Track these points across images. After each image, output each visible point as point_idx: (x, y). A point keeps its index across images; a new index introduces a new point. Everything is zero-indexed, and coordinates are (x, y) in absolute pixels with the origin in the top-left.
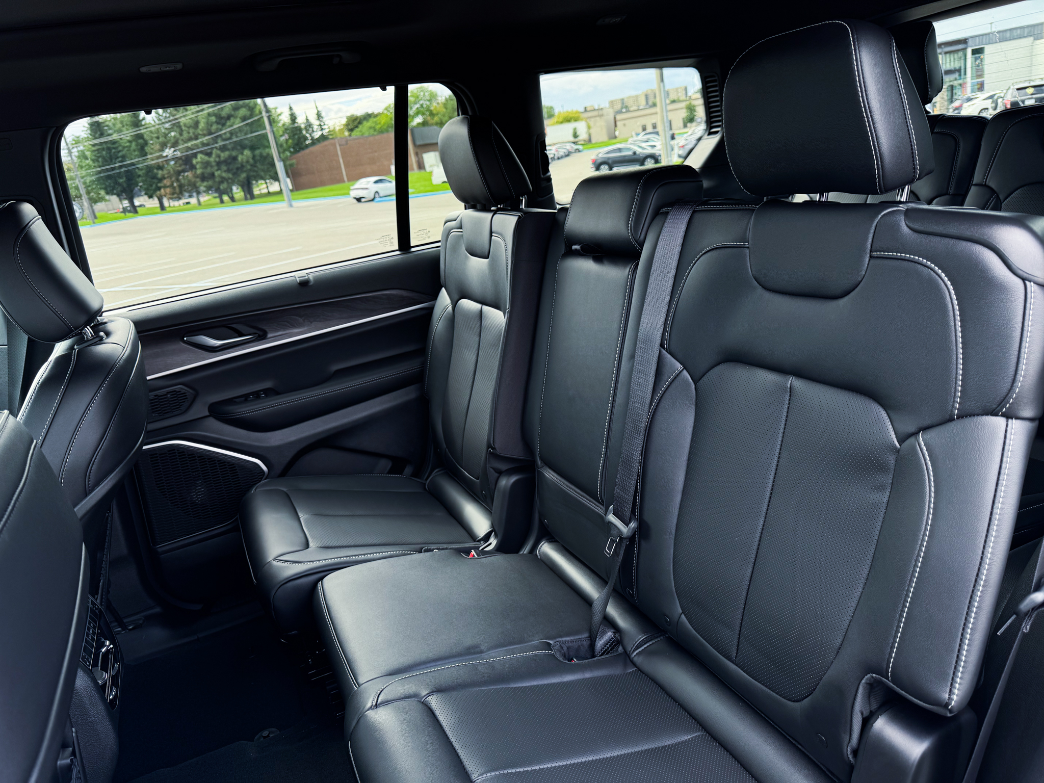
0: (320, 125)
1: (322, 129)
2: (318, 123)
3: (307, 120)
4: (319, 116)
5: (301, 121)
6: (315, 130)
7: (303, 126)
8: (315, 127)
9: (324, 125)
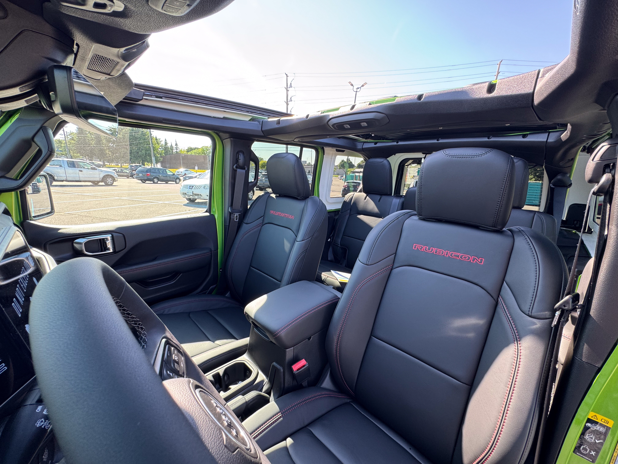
0: (176, 148)
1: (177, 149)
2: (176, 147)
3: (171, 145)
4: (176, 145)
5: (169, 145)
6: (174, 149)
7: (169, 147)
8: (174, 148)
9: (178, 148)
